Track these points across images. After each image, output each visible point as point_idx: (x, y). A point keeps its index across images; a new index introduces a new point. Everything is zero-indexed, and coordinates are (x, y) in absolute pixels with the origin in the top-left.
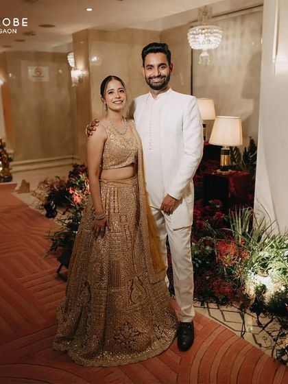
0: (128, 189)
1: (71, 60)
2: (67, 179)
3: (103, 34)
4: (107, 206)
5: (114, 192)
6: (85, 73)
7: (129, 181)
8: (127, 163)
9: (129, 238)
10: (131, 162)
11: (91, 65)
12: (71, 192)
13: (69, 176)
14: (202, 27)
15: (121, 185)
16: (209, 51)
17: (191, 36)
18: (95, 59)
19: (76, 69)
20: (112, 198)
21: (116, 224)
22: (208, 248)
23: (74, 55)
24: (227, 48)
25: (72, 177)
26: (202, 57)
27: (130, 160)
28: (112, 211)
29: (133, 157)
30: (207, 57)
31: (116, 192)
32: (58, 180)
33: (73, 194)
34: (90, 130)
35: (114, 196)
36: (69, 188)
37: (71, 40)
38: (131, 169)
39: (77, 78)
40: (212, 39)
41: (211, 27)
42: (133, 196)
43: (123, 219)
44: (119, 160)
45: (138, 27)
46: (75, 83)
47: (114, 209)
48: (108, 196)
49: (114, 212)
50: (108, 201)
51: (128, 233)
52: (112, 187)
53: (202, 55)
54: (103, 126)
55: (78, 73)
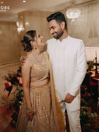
0: (45, 91)
1: (18, 24)
2: (17, 73)
3: (30, 13)
4: (35, 102)
5: (38, 93)
6: (23, 29)
7: (46, 87)
8: (44, 78)
9: (48, 119)
10: (47, 77)
11: (26, 26)
12: (18, 79)
13: (18, 72)
14: (72, 9)
15: (42, 89)
16: (75, 19)
17: (68, 13)
18: (27, 23)
19: (19, 27)
20: (37, 97)
21: (40, 112)
22: (84, 113)
23: (19, 22)
24: (82, 18)
25: (19, 72)
26: (72, 22)
27: (46, 76)
28: (37, 104)
29: (47, 74)
30: (74, 21)
31: (39, 94)
32: (13, 73)
33: (19, 79)
34: (23, 62)
35: (38, 96)
36: (17, 77)
37: (17, 16)
38: (46, 80)
39: (20, 31)
40: (76, 14)
41: (76, 9)
42: (48, 94)
43: (44, 108)
44: (40, 77)
45: (45, 10)
46: (19, 33)
47: (39, 103)
48: (35, 96)
49: (39, 105)
50: (35, 99)
51: (46, 116)
52: (37, 90)
53: (72, 21)
54: (29, 60)
55: (20, 29)
